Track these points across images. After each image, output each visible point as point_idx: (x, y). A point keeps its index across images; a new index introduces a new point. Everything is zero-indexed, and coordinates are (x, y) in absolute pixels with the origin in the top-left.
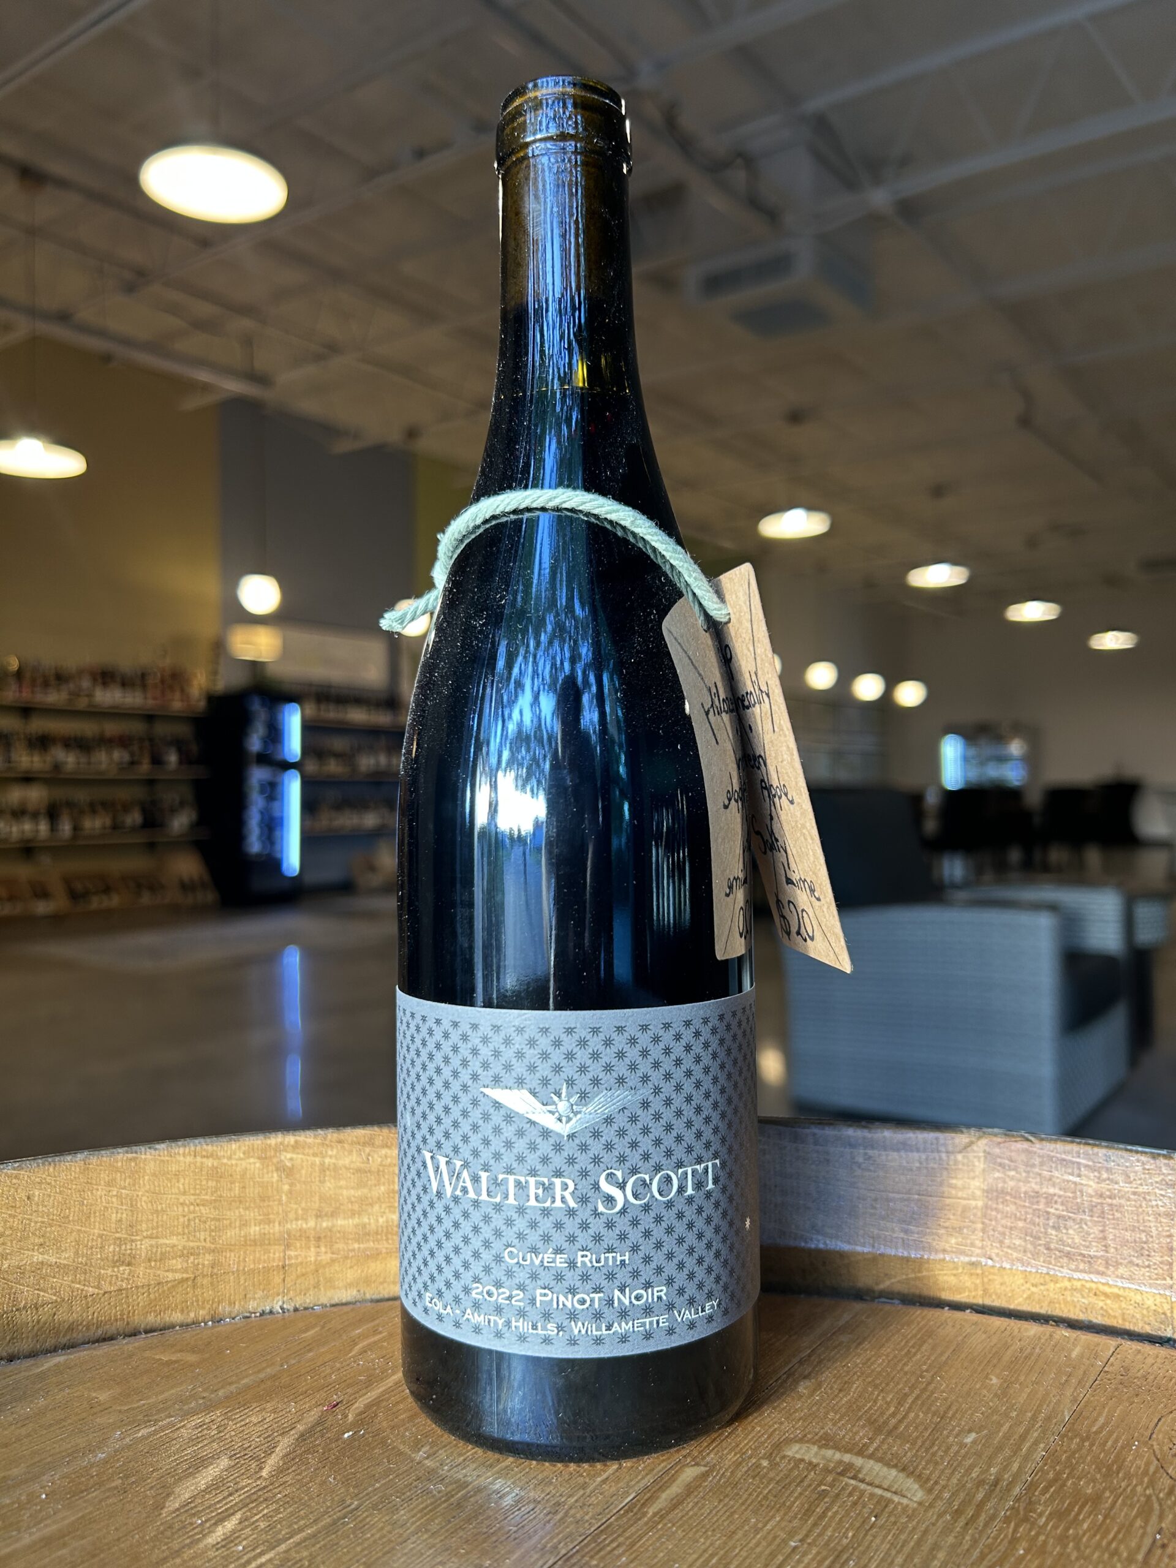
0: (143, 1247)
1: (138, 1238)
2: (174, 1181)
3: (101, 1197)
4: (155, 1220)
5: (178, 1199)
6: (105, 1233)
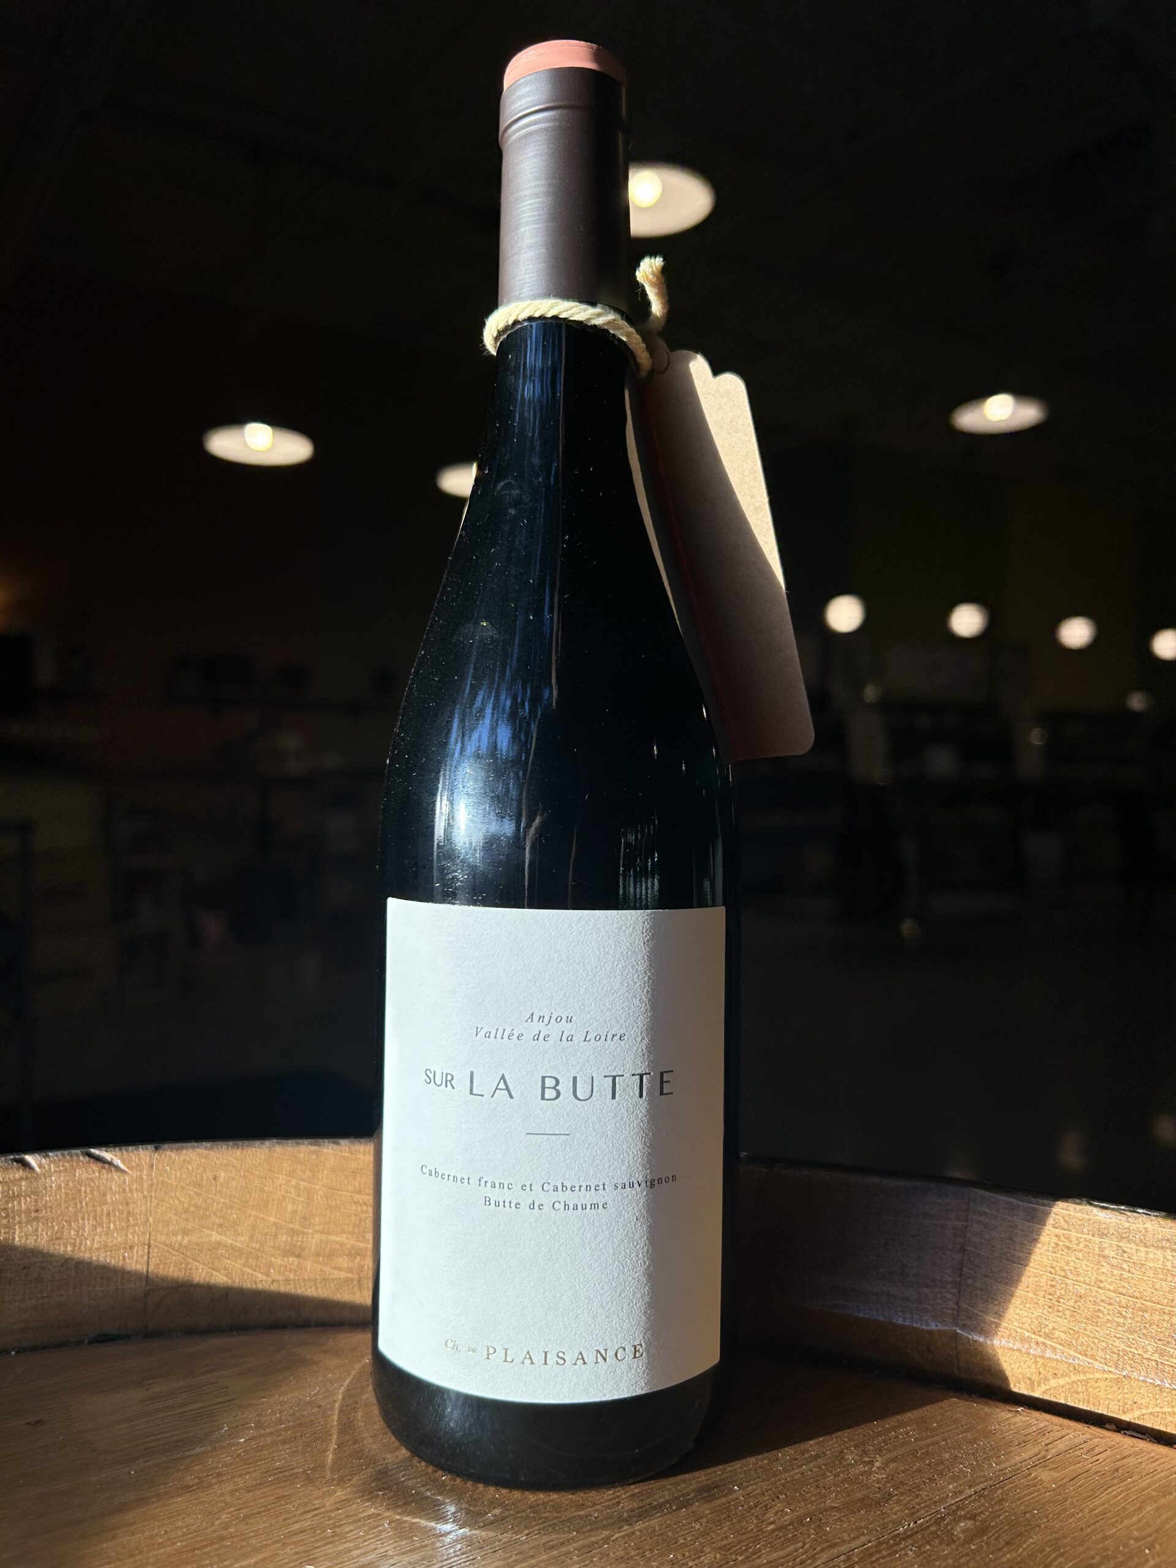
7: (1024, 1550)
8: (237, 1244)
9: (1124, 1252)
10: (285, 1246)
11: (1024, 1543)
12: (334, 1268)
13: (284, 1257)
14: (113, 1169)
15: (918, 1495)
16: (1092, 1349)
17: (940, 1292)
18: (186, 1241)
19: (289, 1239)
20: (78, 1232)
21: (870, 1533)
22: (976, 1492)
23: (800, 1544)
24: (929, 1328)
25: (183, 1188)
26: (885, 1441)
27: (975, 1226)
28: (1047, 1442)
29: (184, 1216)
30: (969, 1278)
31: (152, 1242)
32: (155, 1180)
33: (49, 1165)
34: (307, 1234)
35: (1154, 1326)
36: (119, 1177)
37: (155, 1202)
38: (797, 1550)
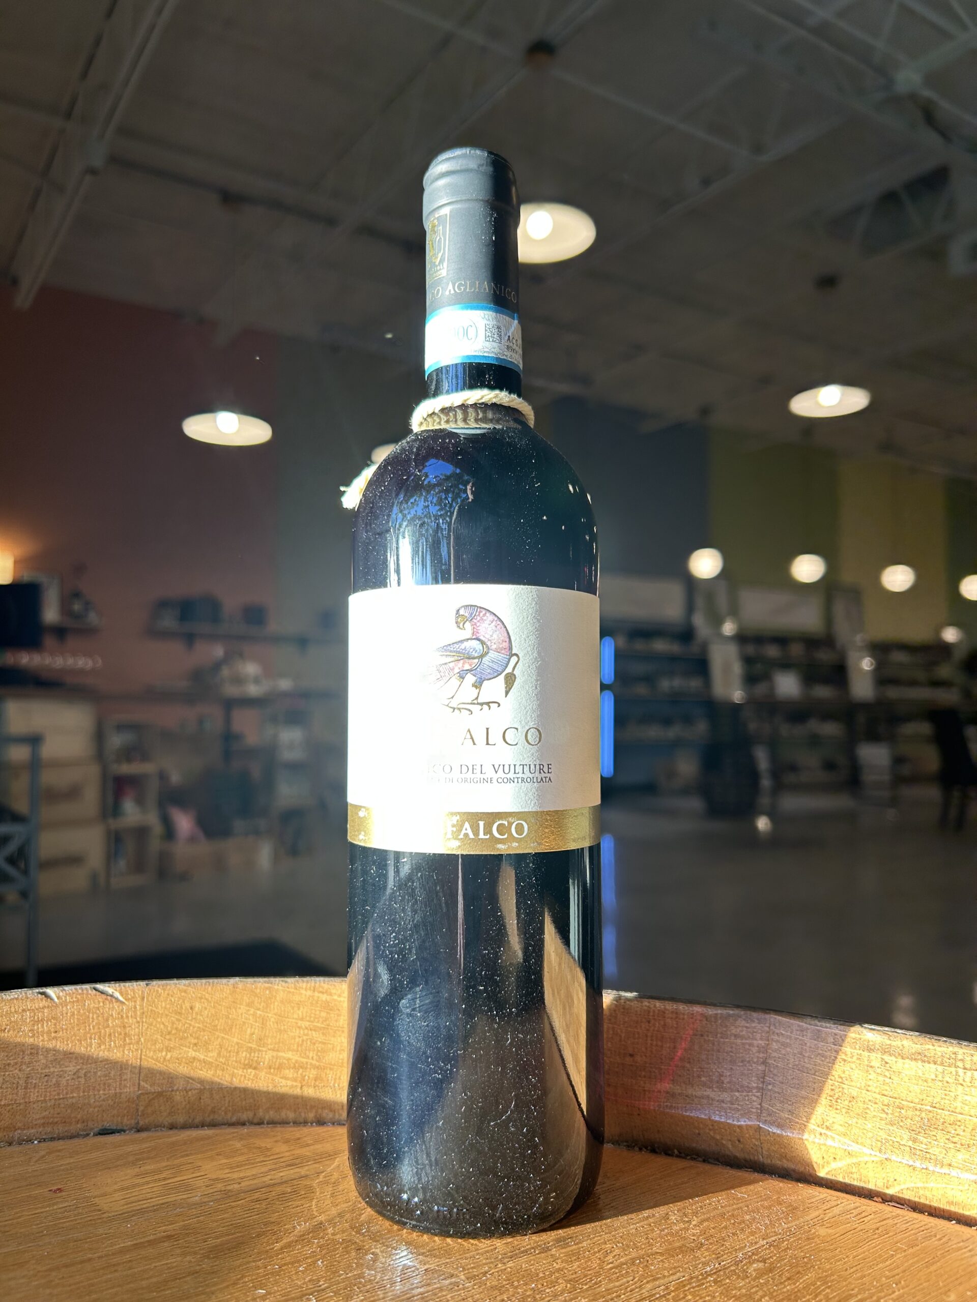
0: (267, 1056)
1: (264, 1049)
2: (296, 1009)
3: (242, 1014)
4: (278, 1037)
5: (297, 1023)
6: (241, 1042)
7: (800, 1284)
8: (208, 1059)
9: (887, 1063)
10: (245, 1060)
11: (801, 1278)
12: (282, 1078)
13: (243, 1069)
14: (114, 1000)
15: (723, 1245)
16: (862, 1138)
17: (748, 1096)
18: (169, 1055)
19: (248, 1055)
20: (87, 1048)
21: (684, 1271)
22: (767, 1243)
23: (631, 1278)
24: (739, 1123)
25: (167, 1015)
26: (701, 1207)
27: (774, 1044)
28: (825, 1208)
29: (168, 1037)
30: (770, 1084)
31: (143, 1057)
32: (145, 1009)
33: (66, 997)
34: (263, 1051)
35: (909, 1120)
36: (118, 1007)
37: (146, 1025)
38: (628, 1282)
